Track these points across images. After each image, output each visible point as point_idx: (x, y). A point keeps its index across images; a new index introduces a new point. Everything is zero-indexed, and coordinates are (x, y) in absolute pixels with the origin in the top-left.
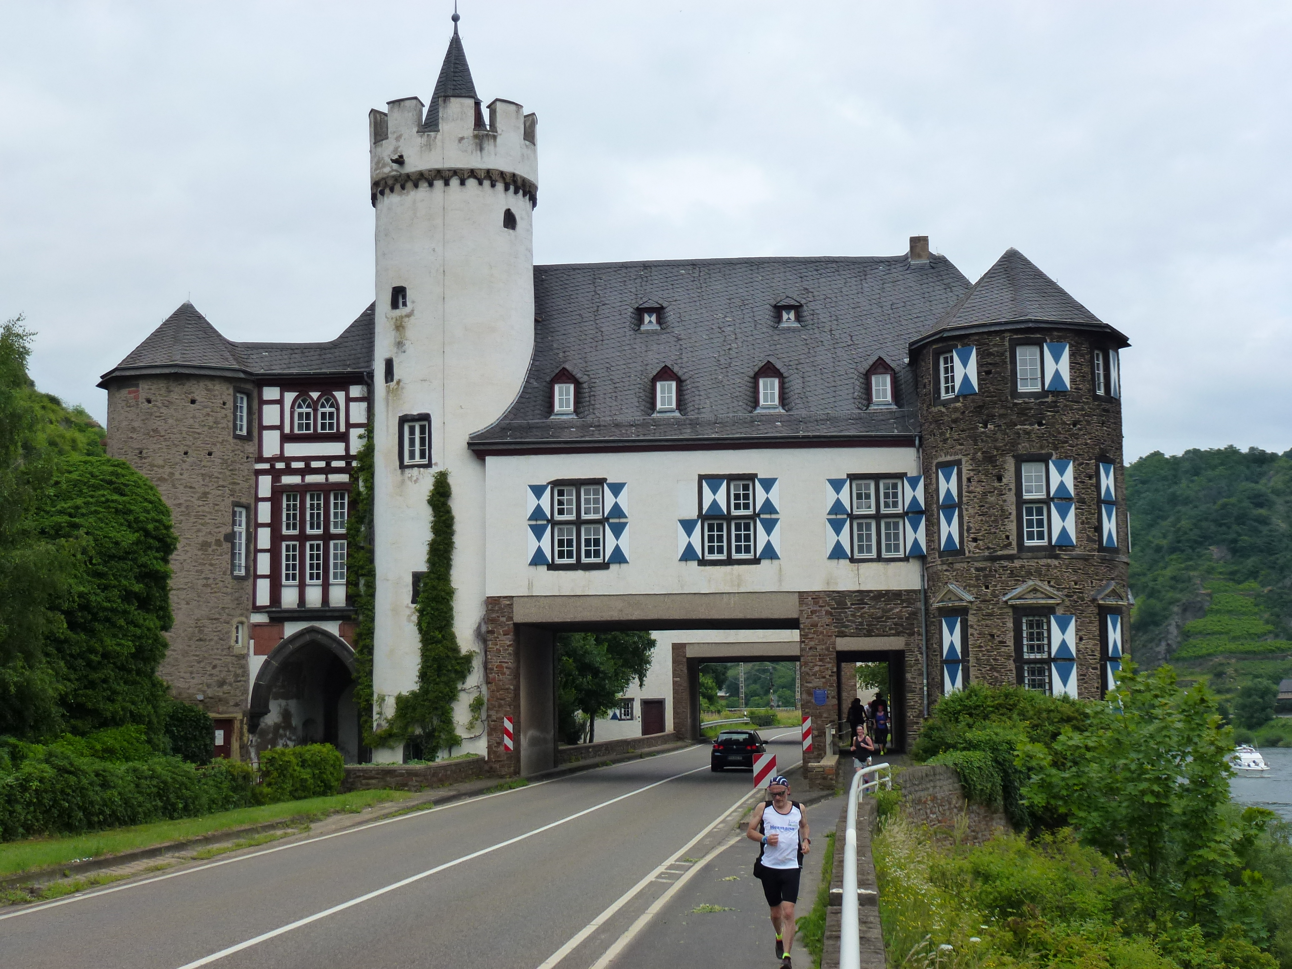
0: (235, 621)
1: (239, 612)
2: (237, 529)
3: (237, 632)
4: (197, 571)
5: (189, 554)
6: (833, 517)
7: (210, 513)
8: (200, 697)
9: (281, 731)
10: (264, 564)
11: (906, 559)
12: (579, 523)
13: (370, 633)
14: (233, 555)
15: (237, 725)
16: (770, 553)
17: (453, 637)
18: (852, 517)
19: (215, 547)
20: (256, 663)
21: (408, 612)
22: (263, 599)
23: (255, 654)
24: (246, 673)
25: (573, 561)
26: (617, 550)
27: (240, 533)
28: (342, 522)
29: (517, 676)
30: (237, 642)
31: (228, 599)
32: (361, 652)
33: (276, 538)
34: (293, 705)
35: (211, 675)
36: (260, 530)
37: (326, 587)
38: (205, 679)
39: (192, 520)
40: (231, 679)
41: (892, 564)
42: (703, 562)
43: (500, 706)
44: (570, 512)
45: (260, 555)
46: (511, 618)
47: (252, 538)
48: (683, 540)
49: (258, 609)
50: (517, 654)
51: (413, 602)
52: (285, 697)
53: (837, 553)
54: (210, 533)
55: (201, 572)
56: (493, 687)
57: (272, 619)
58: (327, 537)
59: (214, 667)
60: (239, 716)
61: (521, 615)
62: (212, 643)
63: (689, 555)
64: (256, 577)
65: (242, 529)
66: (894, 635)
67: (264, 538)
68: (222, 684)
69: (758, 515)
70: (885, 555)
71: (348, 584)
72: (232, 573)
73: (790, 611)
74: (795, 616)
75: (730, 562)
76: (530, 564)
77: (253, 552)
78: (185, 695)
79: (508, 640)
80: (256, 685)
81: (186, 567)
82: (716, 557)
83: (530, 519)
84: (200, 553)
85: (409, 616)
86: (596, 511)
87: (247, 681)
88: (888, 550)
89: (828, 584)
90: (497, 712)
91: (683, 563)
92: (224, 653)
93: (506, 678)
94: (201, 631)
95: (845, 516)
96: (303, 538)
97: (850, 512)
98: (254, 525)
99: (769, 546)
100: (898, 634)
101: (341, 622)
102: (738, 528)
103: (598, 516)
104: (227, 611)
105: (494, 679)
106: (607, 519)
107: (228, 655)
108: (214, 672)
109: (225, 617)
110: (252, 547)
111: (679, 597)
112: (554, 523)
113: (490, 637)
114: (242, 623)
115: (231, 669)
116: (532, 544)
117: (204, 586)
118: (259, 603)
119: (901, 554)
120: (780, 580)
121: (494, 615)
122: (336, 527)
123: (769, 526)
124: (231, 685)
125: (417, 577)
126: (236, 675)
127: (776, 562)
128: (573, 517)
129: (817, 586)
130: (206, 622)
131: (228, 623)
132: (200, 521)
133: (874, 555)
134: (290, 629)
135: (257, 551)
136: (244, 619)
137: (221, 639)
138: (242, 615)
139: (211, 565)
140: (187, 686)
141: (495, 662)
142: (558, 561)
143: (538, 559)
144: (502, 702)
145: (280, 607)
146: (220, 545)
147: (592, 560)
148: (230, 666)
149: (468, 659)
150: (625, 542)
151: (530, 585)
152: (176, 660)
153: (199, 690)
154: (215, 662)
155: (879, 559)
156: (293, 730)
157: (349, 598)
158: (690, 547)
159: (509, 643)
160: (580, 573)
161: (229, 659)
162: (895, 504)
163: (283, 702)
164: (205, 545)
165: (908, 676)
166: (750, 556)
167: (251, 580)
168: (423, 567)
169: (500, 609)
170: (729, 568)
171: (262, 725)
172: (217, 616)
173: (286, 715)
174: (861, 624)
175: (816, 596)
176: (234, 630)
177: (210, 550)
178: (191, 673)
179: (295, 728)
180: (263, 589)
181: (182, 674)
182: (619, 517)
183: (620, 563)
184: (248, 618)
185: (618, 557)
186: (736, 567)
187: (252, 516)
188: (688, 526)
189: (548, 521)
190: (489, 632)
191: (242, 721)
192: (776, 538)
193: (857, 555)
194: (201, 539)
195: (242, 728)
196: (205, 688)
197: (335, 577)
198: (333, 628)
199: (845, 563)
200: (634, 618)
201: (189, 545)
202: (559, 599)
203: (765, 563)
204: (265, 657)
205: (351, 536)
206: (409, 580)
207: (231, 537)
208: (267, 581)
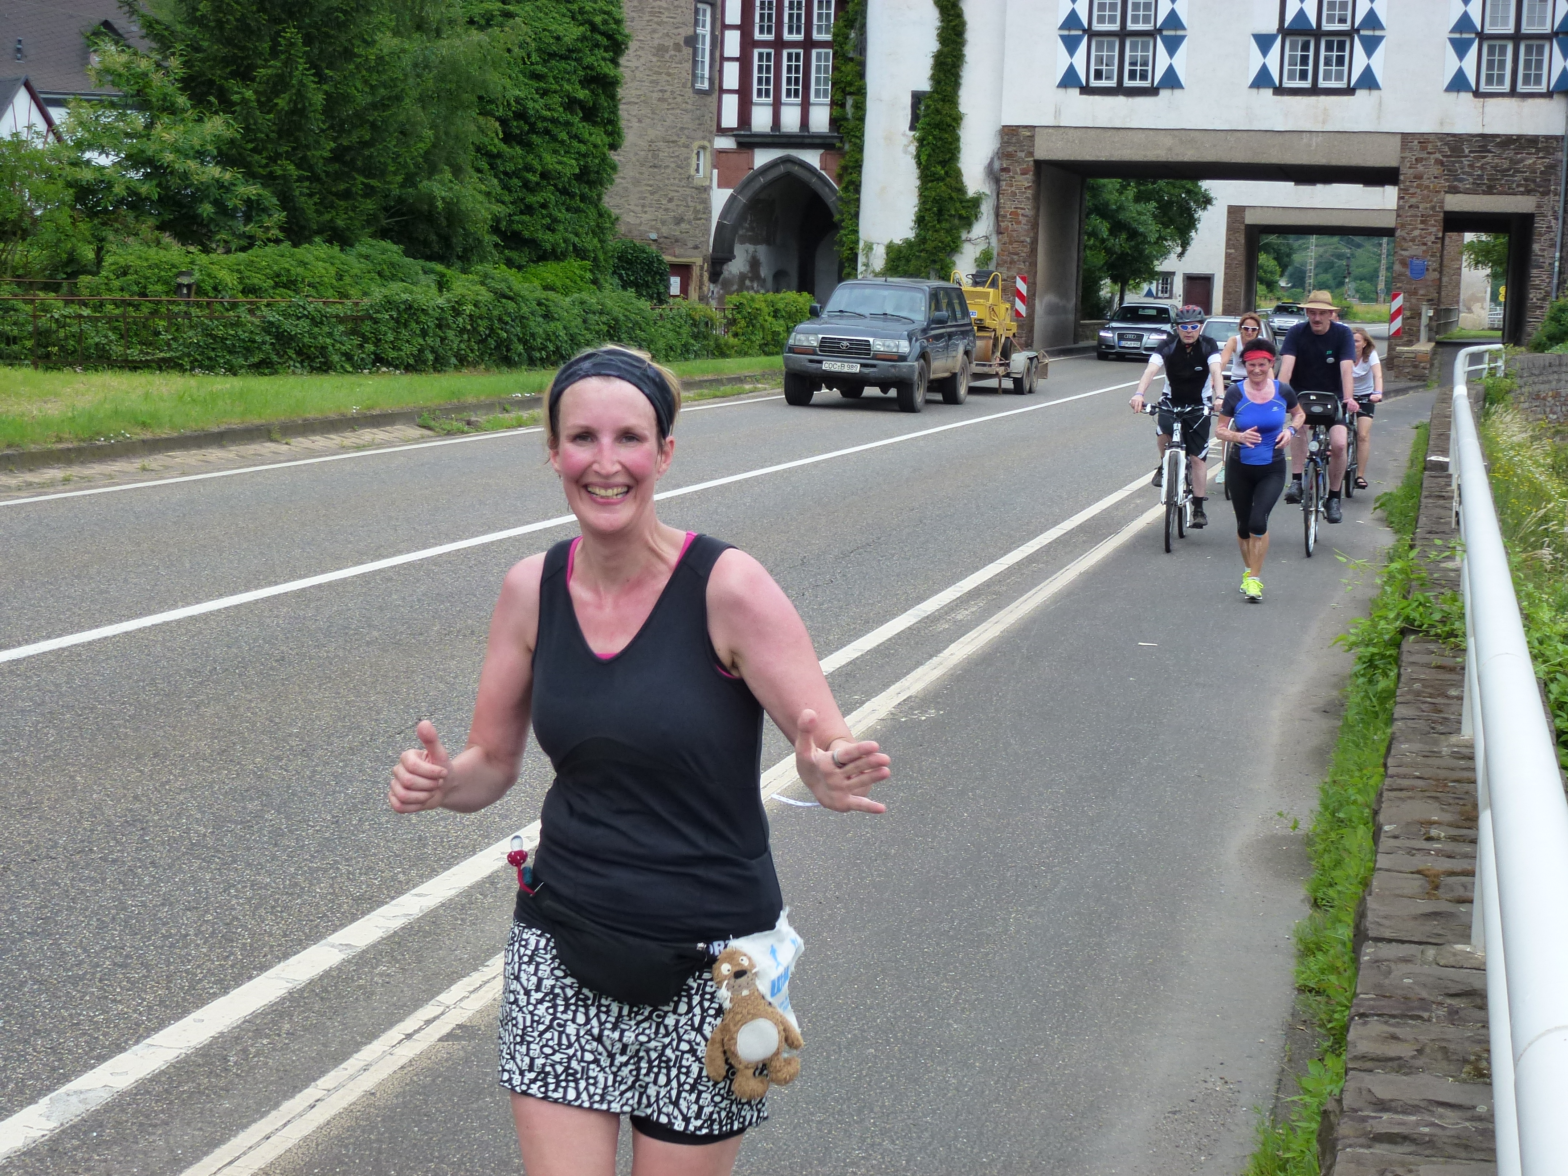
0: (696, 145)
1: (700, 134)
2: (699, 30)
3: (698, 159)
4: (652, 82)
5: (642, 60)
6: (1457, 36)
7: (667, 9)
8: (654, 236)
9: (748, 283)
10: (731, 76)
11: (1549, 95)
12: (1123, 34)
13: (858, 166)
14: (695, 62)
15: (696, 271)
16: (1368, 81)
17: (958, 174)
18: (1482, 37)
19: (673, 53)
20: (720, 197)
21: (905, 141)
22: (730, 119)
23: (719, 186)
24: (707, 210)
25: (1113, 83)
26: (1170, 71)
27: (704, 36)
28: (828, 26)
29: (1035, 226)
30: (697, 170)
31: (687, 118)
32: (846, 189)
33: (748, 43)
34: (762, 252)
35: (666, 210)
36: (728, 33)
37: (805, 107)
38: (660, 214)
39: (646, 17)
40: (690, 215)
41: (1530, 101)
42: (1280, 91)
43: (1012, 262)
44: (1112, 19)
45: (726, 64)
46: (1031, 154)
47: (717, 43)
48: (1255, 60)
49: (722, 131)
50: (1036, 198)
51: (912, 128)
52: (754, 241)
53: (1458, 83)
54: (667, 35)
55: (656, 82)
56: (1005, 239)
57: (740, 145)
58: (809, 44)
59: (671, 200)
60: (699, 261)
61: (1045, 150)
62: (669, 171)
63: (1262, 80)
64: (722, 91)
65: (705, 31)
66: (1522, 194)
67: (732, 43)
68: (679, 221)
69: (1357, 31)
70: (1521, 88)
71: (833, 103)
72: (693, 86)
73: (1387, 157)
74: (1394, 164)
75: (1315, 91)
76: (1058, 86)
77: (719, 59)
78: (636, 233)
79: (1026, 181)
80: (720, 226)
81: (638, 74)
82: (1298, 84)
83: (1061, 28)
84: (654, 59)
85: (906, 146)
86: (1146, 19)
87: (709, 219)
88: (1527, 80)
89: (1442, 124)
90: (1009, 269)
91: (1255, 91)
92: (682, 183)
93: (1022, 229)
94: (656, 157)
95: (1473, 36)
96: (779, 44)
97: (1479, 29)
98: (720, 27)
99: (1368, 72)
100: (1528, 192)
101: (822, 151)
102: (1329, 48)
103: (1149, 27)
104: (686, 132)
105: (1007, 228)
106: (1159, 31)
107: (687, 186)
108: (670, 206)
109: (683, 140)
110: (718, 54)
111: (1245, 134)
112: (1091, 34)
113: (1004, 175)
114: (704, 148)
115: (691, 204)
116: (1061, 59)
117: (659, 100)
118: (725, 124)
119: (1543, 88)
120: (1379, 118)
121: (1011, 149)
122: (819, 31)
123: (1371, 46)
124: (689, 222)
125: (917, 98)
126: (696, 211)
127: (1375, 93)
128: (1116, 27)
129: (1427, 125)
130: (661, 144)
131: (687, 147)
132: (656, 19)
133: (1506, 87)
134: (762, 158)
135: (723, 59)
136: (706, 143)
137: (679, 167)
138: (704, 138)
139: (669, 74)
140: (638, 221)
141: (1009, 207)
142: (1094, 83)
143: (1069, 80)
144: (1015, 257)
145: (750, 129)
146: (680, 51)
147: (1138, 83)
148: (689, 199)
149: (976, 202)
150: (1181, 62)
151: (1057, 113)
152: (626, 189)
153: (652, 227)
154: (671, 194)
155: (1513, 93)
156: (762, 282)
157: (834, 122)
158: (1264, 69)
159: (1027, 185)
160: (1121, 99)
161: (688, 191)
162: (1542, 22)
163: (751, 248)
164: (661, 50)
165: (1536, 247)
166: (1342, 84)
167: (716, 95)
168: (925, 86)
169: (1019, 142)
170: (1313, 99)
171: (726, 274)
172: (675, 138)
173: (754, 264)
174: (1480, 177)
175: (1423, 140)
176: (695, 156)
177: (667, 56)
178: (643, 206)
179: (764, 280)
180: (730, 106)
181: (632, 207)
182: (1176, 29)
183: (1172, 88)
184: (711, 141)
185: (1171, 80)
186: (1322, 98)
187: (719, 16)
188: (1264, 42)
189: (1084, 31)
190: (1003, 170)
191: (702, 267)
192: (1378, 62)
193: (1483, 88)
194: (656, 42)
195: (701, 276)
196: (659, 225)
197: (817, 95)
198: (812, 158)
199: (1466, 97)
200: (1186, 159)
201: (642, 48)
202: (1093, 132)
203: (1361, 94)
204: (731, 191)
205: (838, 45)
206: (908, 101)
207: (692, 41)
208: (735, 98)
